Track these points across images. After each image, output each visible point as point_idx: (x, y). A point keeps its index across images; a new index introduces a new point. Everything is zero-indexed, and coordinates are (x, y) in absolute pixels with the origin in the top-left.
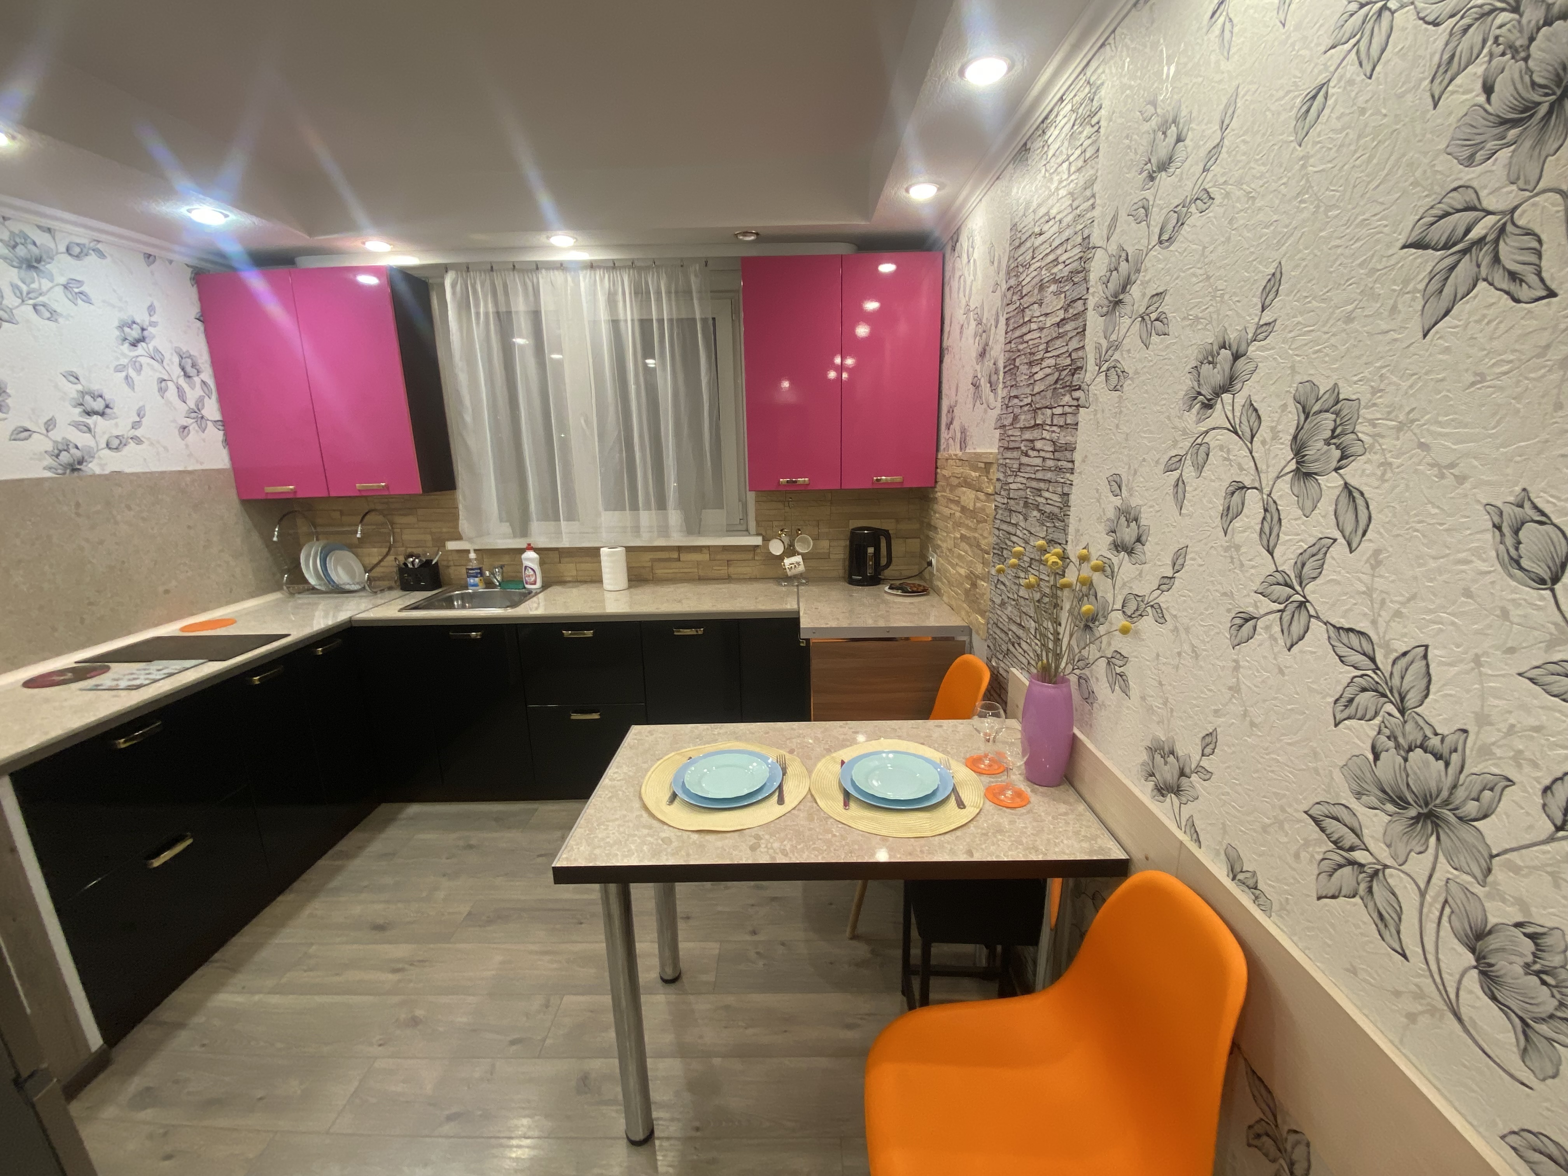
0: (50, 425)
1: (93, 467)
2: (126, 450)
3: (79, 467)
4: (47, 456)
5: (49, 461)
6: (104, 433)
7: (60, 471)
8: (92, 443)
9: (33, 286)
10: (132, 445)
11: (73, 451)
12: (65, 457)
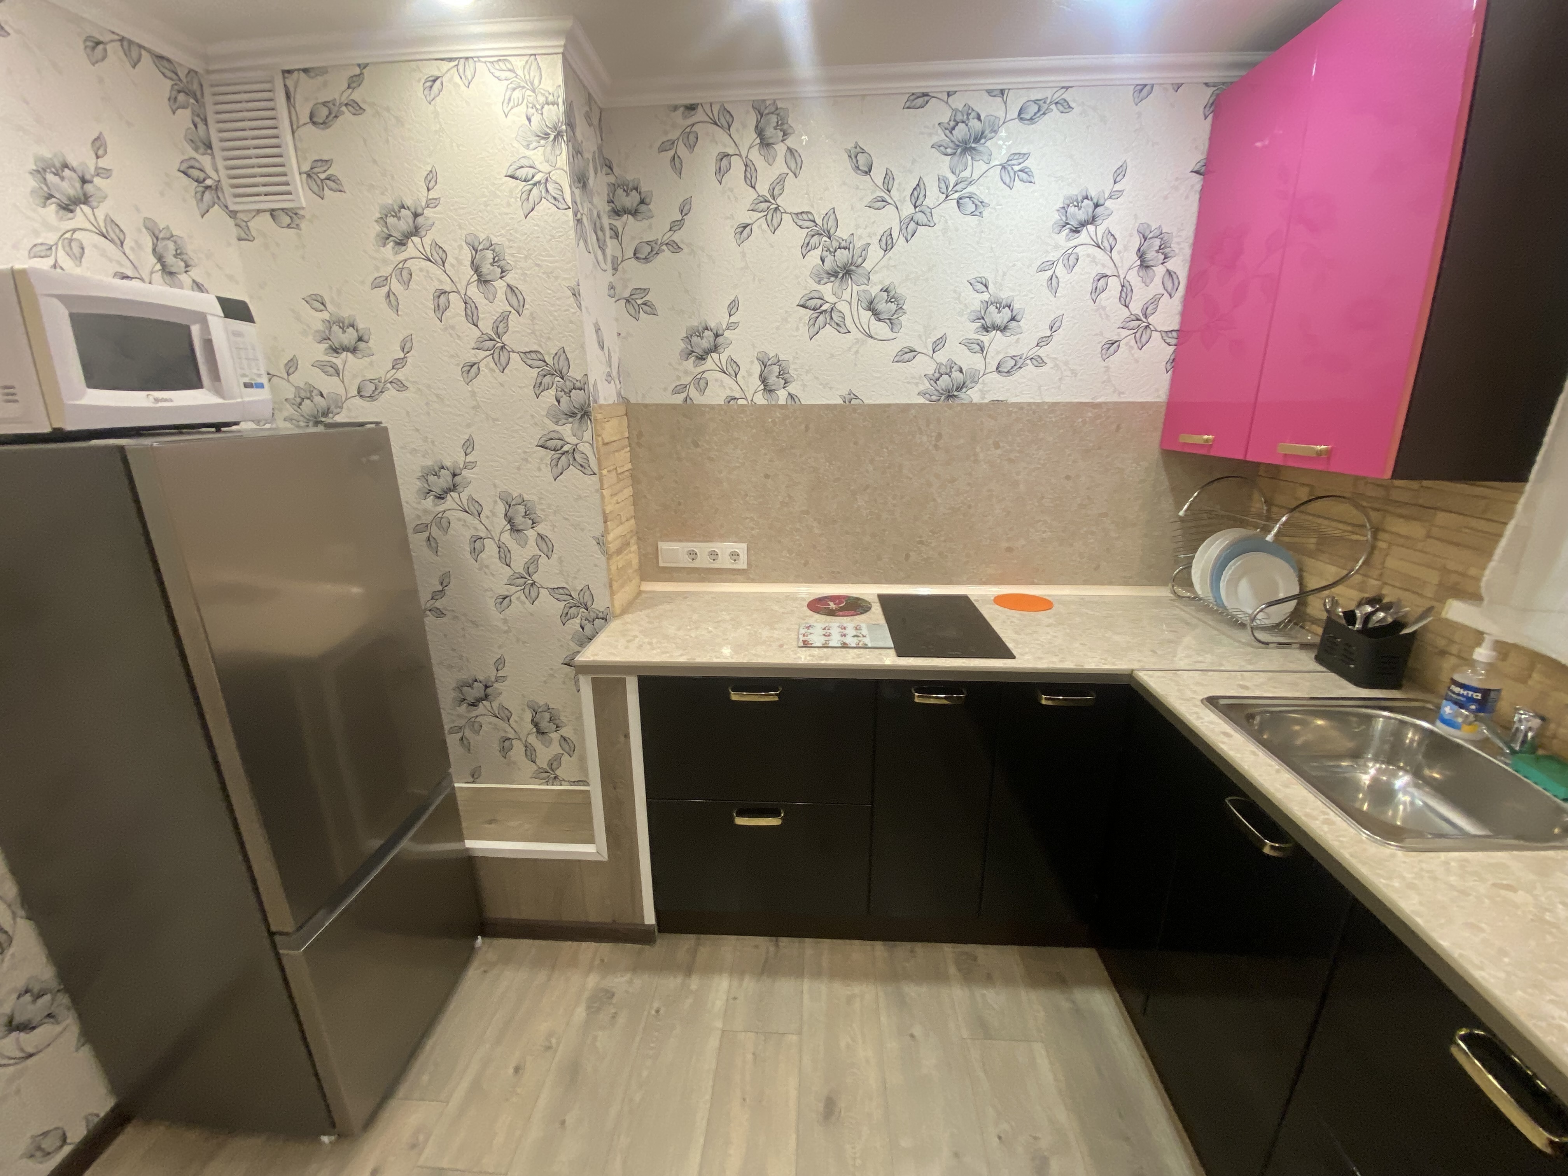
0: (939, 343)
1: (974, 395)
2: (1018, 375)
3: (956, 393)
4: (926, 381)
5: (926, 385)
6: (998, 353)
7: (934, 398)
8: (980, 366)
9: (963, 175)
10: (1030, 367)
11: (956, 374)
12: (944, 382)
